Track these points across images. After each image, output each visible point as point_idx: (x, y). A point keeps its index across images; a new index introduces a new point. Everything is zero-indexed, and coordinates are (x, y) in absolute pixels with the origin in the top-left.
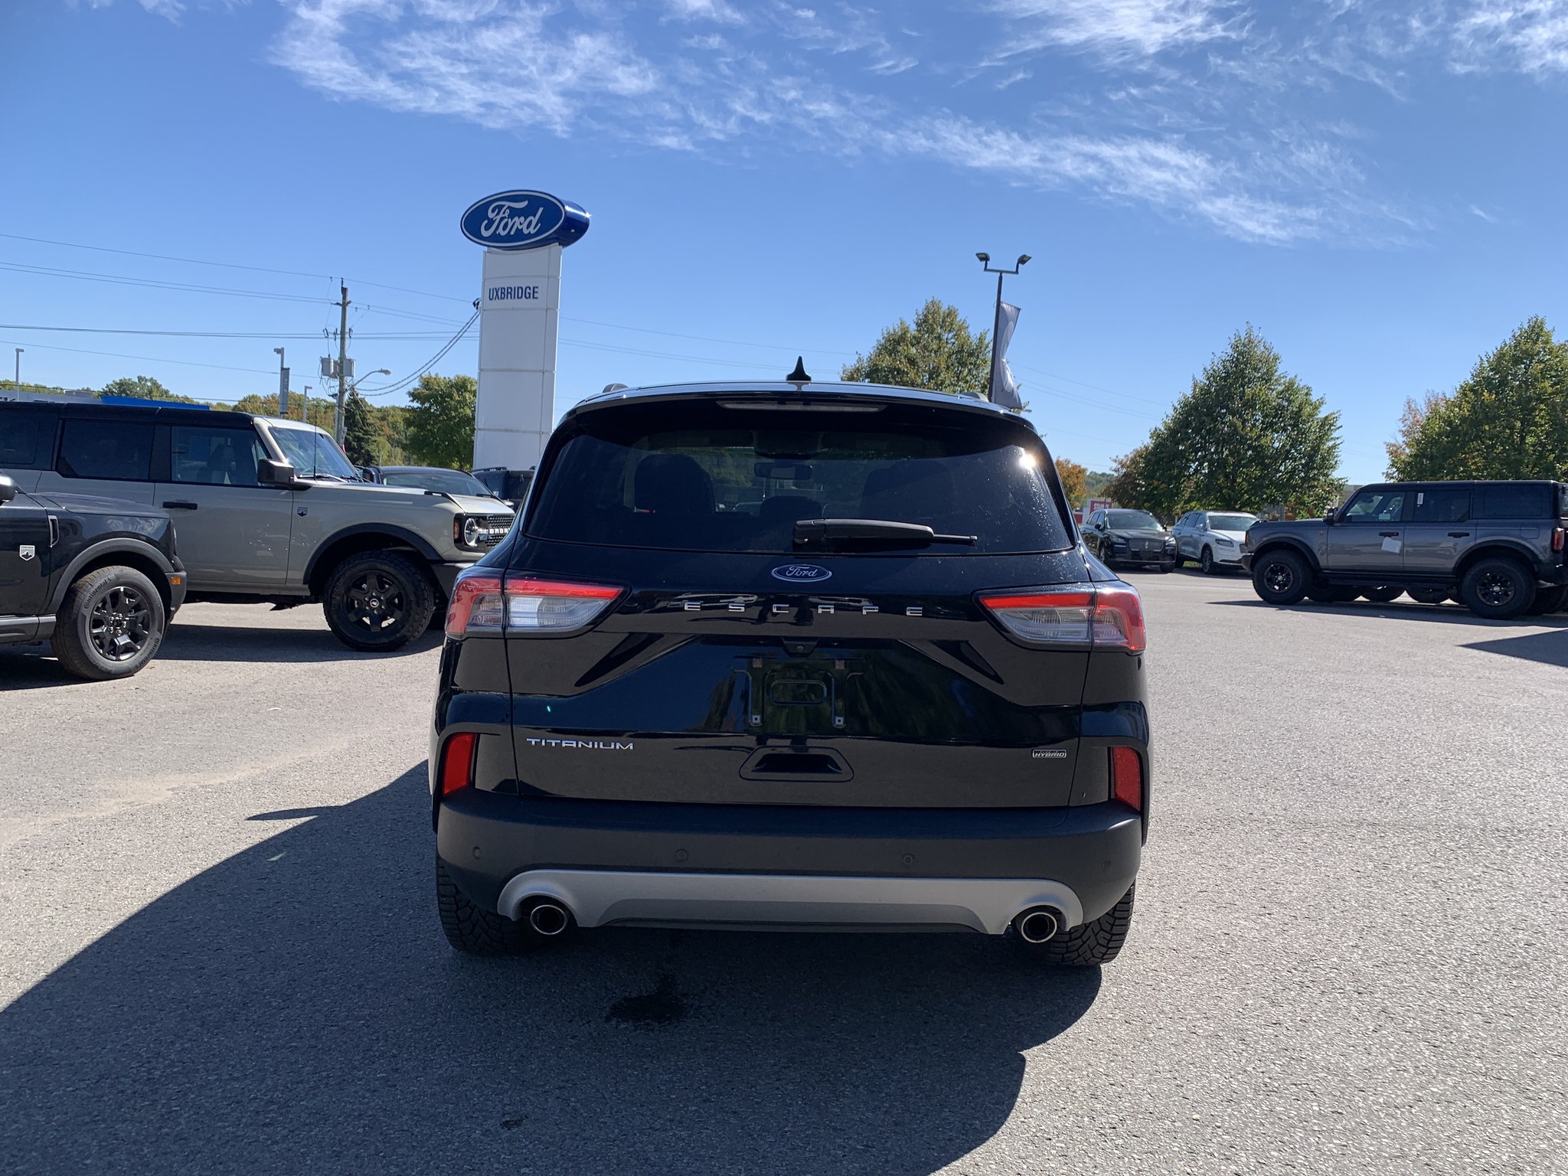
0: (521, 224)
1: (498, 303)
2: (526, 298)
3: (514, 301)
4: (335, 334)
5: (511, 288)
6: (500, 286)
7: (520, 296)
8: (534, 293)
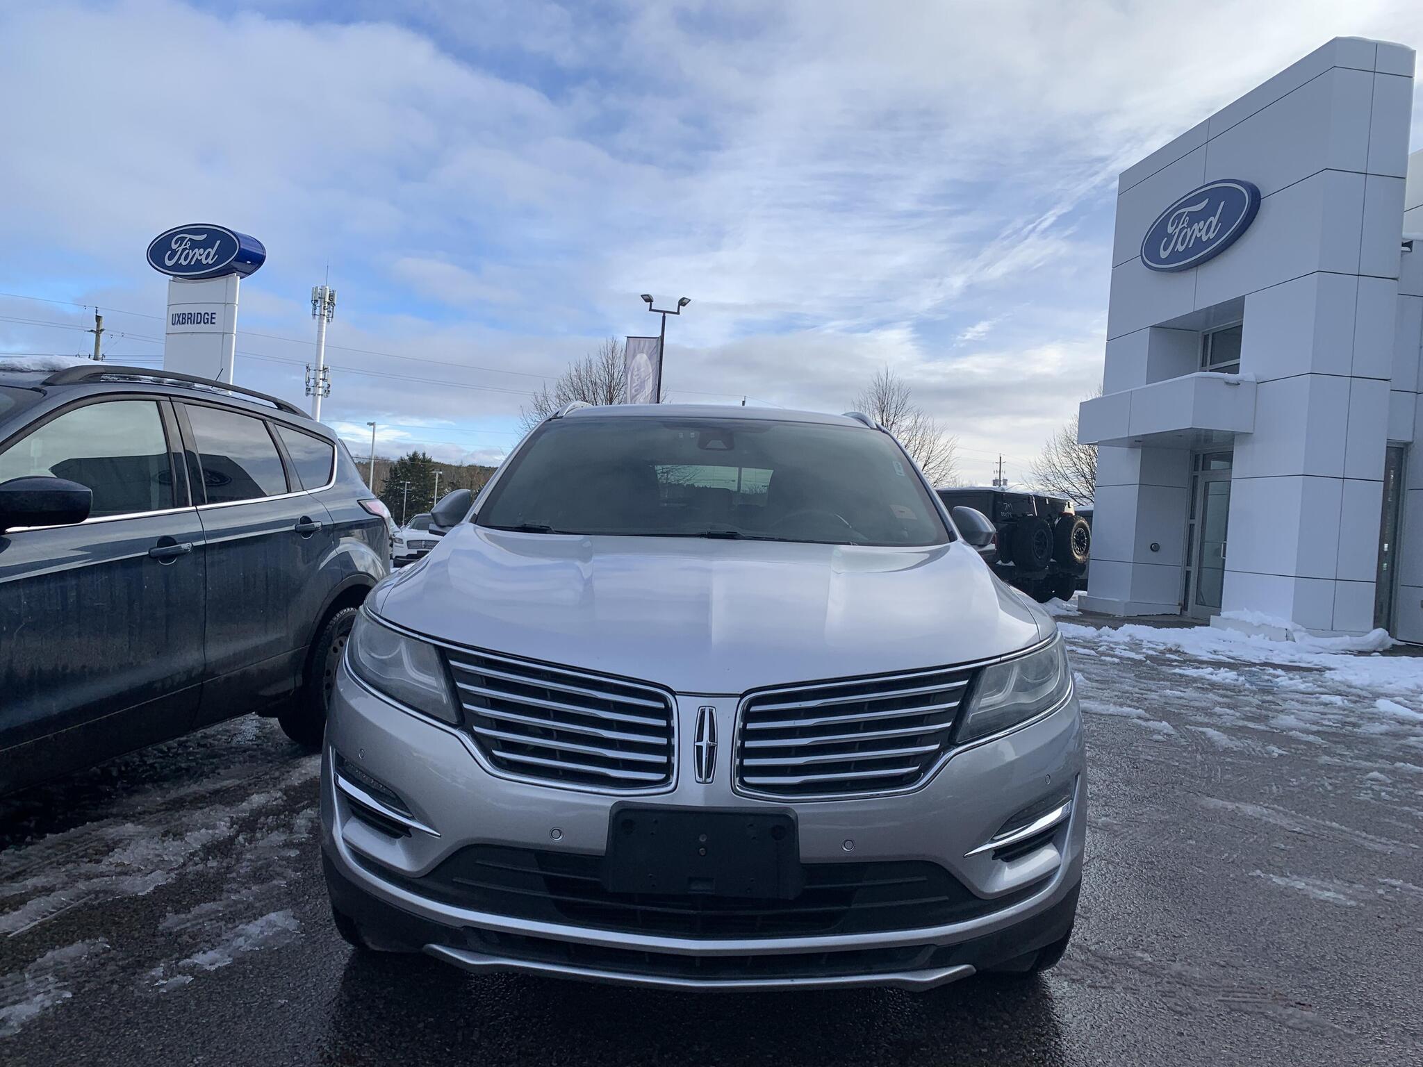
0: (200, 255)
1: (180, 328)
2: (204, 323)
3: (196, 325)
5: (191, 314)
6: (182, 313)
7: (199, 321)
8: (212, 318)
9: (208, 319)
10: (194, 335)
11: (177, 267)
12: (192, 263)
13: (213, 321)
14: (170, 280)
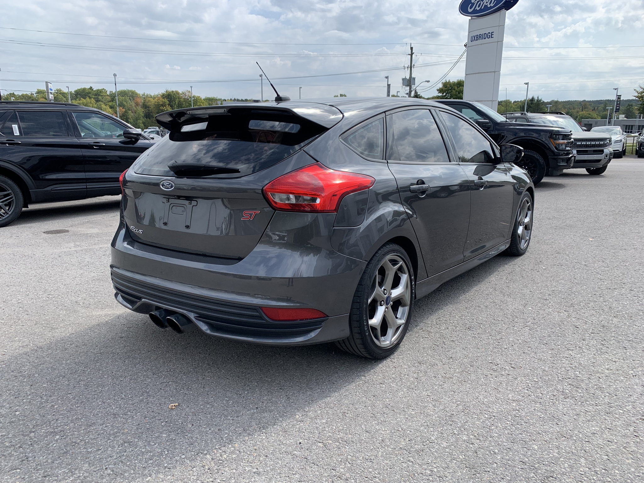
0: (487, 3)
1: (475, 43)
2: (488, 38)
3: (482, 40)
4: (408, 68)
5: (481, 35)
6: (476, 35)
7: (485, 37)
8: (492, 35)
9: (490, 35)
10: (482, 45)
11: (475, 12)
12: (482, 8)
13: (493, 36)
14: (470, 20)
